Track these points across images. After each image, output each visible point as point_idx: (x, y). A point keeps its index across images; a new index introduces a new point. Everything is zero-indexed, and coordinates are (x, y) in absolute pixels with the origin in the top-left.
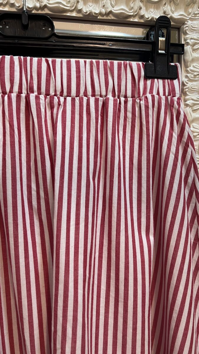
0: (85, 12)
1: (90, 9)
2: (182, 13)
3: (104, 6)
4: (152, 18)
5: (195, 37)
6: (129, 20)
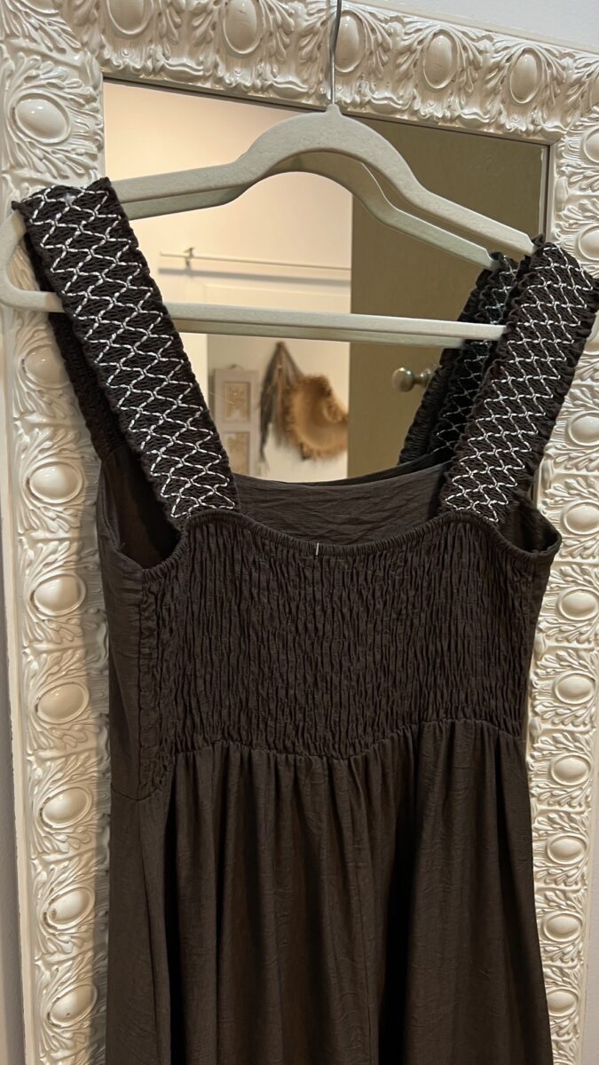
0: (423, 114)
1: (431, 111)
2: (557, 123)
3: (449, 107)
4: (516, 130)
5: (573, 163)
6: (481, 130)
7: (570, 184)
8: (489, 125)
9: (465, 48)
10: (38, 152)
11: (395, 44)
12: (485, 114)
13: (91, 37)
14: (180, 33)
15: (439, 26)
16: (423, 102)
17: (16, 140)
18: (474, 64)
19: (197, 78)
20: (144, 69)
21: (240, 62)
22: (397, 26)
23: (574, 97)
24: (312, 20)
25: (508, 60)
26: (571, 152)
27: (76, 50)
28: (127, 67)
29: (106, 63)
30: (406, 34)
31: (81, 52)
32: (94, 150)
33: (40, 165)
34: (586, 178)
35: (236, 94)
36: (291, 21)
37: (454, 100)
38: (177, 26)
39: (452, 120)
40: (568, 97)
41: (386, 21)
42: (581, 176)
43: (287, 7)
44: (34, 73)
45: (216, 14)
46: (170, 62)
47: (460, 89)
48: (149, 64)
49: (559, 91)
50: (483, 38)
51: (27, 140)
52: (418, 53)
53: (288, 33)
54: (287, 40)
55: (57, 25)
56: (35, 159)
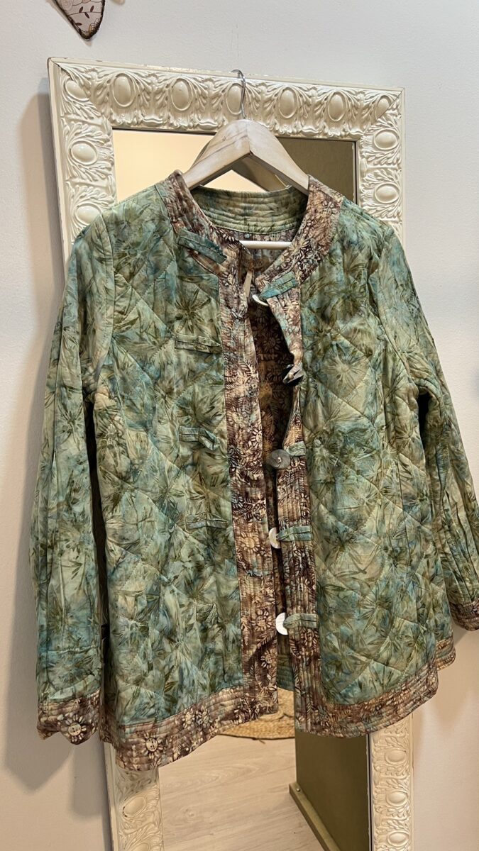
7: (368, 162)
8: (319, 134)
9: (301, 96)
10: (82, 169)
11: (262, 97)
12: (316, 128)
13: (106, 110)
14: (150, 105)
15: (287, 85)
16: (281, 125)
17: (72, 165)
18: (307, 104)
19: (160, 125)
20: (133, 123)
21: (181, 114)
22: (263, 88)
23: (366, 115)
24: (217, 90)
25: (326, 100)
26: (367, 144)
27: (99, 117)
28: (124, 123)
29: (114, 122)
30: (268, 92)
31: (101, 118)
32: (110, 166)
33: (84, 176)
34: (377, 158)
35: (180, 130)
36: (206, 92)
37: (298, 123)
38: (148, 100)
39: (298, 133)
40: (363, 115)
41: (257, 86)
42: (374, 157)
43: (203, 85)
44: (79, 131)
45: (167, 94)
46: (146, 118)
47: (300, 117)
48: (135, 120)
49: (357, 113)
50: (311, 89)
51: (77, 164)
52: (275, 102)
53: (205, 98)
54: (205, 101)
55: (89, 106)
56: (82, 173)
